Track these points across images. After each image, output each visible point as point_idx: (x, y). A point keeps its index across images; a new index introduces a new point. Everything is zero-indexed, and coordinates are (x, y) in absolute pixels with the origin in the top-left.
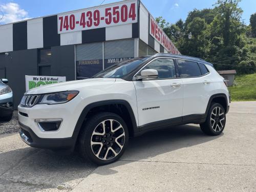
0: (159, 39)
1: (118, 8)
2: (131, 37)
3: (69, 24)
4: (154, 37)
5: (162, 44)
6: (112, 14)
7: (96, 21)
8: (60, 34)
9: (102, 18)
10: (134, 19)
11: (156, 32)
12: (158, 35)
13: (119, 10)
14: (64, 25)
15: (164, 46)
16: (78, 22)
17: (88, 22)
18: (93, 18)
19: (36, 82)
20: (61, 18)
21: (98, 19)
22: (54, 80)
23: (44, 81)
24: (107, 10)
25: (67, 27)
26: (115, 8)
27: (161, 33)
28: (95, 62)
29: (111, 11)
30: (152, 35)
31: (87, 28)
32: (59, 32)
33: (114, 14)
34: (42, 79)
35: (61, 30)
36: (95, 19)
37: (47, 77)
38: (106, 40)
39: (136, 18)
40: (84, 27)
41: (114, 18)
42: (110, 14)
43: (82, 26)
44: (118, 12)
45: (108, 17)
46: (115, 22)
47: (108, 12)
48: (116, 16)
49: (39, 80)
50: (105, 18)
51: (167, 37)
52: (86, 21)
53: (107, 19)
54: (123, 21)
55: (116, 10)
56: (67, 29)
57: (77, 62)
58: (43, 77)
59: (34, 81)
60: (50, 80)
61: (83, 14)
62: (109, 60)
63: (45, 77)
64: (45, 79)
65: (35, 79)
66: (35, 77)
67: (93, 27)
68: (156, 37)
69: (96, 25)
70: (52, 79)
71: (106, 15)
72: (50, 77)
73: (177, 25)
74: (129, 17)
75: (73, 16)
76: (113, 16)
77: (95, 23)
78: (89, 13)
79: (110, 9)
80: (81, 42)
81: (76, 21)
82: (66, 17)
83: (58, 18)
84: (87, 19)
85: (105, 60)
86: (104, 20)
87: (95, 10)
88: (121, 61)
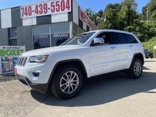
0: (86, 22)
1: (59, 2)
2: (67, 20)
3: (28, 12)
4: (83, 20)
5: (88, 25)
6: (55, 6)
7: (45, 11)
8: (22, 19)
9: (49, 9)
10: (69, 9)
12: (85, 19)
13: (60, 3)
14: (25, 13)
15: (89, 26)
16: (33, 11)
17: (40, 11)
18: (43, 8)
19: (5, 50)
21: (46, 9)
22: (17, 48)
23: (10, 49)
25: (26, 14)
26: (57, 2)
27: (87, 18)
28: (45, 37)
29: (55, 4)
30: (81, 20)
31: (39, 15)
33: (56, 6)
34: (9, 48)
35: (23, 16)
36: (44, 9)
37: (12, 46)
38: (52, 22)
39: (70, 9)
40: (38, 14)
41: (57, 9)
42: (54, 6)
43: (36, 13)
44: (59, 5)
45: (53, 8)
46: (57, 11)
47: (53, 4)
49: (7, 49)
50: (51, 8)
51: (91, 21)
52: (39, 11)
53: (52, 9)
54: (63, 10)
55: (58, 3)
56: (27, 15)
57: (33, 36)
58: (9, 47)
59: (4, 49)
60: (14, 49)
61: (37, 6)
63: (11, 46)
64: (11, 48)
65: (4, 48)
66: (4, 46)
67: (43, 14)
68: (84, 20)
69: (45, 13)
70: (16, 48)
71: (52, 7)
72: (14, 47)
73: (99, 13)
74: (66, 8)
75: (30, 7)
76: (56, 7)
78: (41, 5)
79: (54, 3)
80: (36, 24)
81: (32, 10)
82: (26, 8)
83: (21, 9)
84: (39, 9)
85: (51, 35)
86: (50, 10)
87: (44, 3)
88: (62, 36)
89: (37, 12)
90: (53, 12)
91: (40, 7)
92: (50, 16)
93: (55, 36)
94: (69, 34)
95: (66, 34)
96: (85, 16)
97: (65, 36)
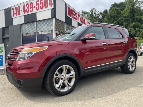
0: (77, 19)
3: (17, 12)
7: (31, 9)
9: (35, 7)
11: (73, 15)
15: (82, 24)
16: (21, 11)
17: (27, 10)
18: (29, 7)
20: (13, 9)
21: (32, 8)
24: (37, 2)
25: (16, 14)
32: (12, 17)
36: (31, 8)
38: (37, 20)
39: (53, 5)
40: (25, 13)
44: (43, 2)
45: (37, 6)
46: (42, 9)
47: (38, 2)
48: (41, 5)
50: (36, 6)
53: (37, 8)
54: (46, 8)
56: (16, 15)
61: (24, 5)
62: (39, 33)
67: (30, 13)
69: (31, 11)
71: (37, 5)
74: (49, 5)
75: (19, 7)
77: (31, 10)
78: (28, 4)
79: (38, 1)
80: (24, 23)
81: (21, 10)
82: (16, 8)
84: (26, 8)
85: (37, 32)
87: (30, 2)
88: (46, 33)
89: (24, 11)
90: (37, 10)
91: (27, 6)
93: (40, 33)
94: (52, 31)
95: (50, 31)
96: (75, 14)
97: (49, 33)
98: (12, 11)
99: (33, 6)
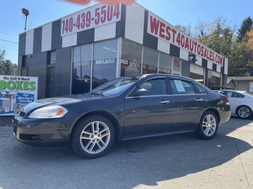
0: (168, 39)
3: (68, 27)
4: (158, 36)
5: (176, 44)
6: (100, 13)
7: (88, 22)
9: (93, 19)
11: (162, 30)
12: (165, 34)
14: (65, 28)
15: (180, 46)
16: (74, 25)
18: (85, 19)
20: (64, 22)
21: (90, 20)
25: (67, 30)
27: (174, 32)
31: (81, 30)
32: (61, 35)
36: (87, 20)
39: (120, 16)
40: (79, 29)
43: (77, 28)
45: (97, 18)
46: (103, 21)
47: (98, 11)
48: (103, 15)
50: (95, 18)
52: (80, 23)
53: (96, 20)
55: (104, 9)
56: (67, 32)
61: (79, 16)
62: (97, 61)
67: (86, 28)
69: (87, 26)
71: (96, 16)
74: (114, 16)
75: (71, 19)
77: (87, 24)
78: (83, 14)
79: (99, 9)
81: (73, 23)
82: (67, 20)
83: (62, 22)
85: (93, 61)
86: (94, 21)
88: (106, 62)
89: (78, 26)
90: (97, 23)
91: (82, 17)
92: (93, 30)
96: (165, 29)
98: (62, 24)
99: (91, 18)
